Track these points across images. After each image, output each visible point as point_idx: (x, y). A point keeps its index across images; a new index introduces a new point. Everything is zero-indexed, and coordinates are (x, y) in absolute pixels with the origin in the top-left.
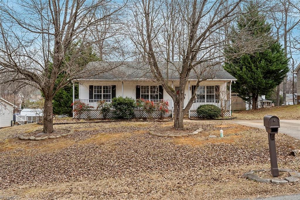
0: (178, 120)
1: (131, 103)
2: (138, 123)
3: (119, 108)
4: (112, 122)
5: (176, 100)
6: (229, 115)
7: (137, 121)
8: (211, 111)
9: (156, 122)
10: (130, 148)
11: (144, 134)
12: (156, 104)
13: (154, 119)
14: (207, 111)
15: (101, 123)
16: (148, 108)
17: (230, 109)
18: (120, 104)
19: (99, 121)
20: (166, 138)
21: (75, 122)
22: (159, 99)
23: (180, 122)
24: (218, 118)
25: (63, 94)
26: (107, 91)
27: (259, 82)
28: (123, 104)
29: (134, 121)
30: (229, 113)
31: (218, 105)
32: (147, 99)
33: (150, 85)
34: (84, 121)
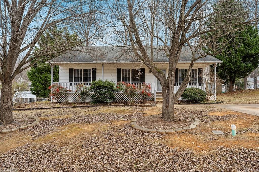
0: (168, 109)
1: (111, 86)
2: (118, 108)
3: (99, 92)
4: (90, 106)
5: (165, 83)
6: (214, 98)
7: (117, 106)
8: (196, 94)
9: (138, 107)
10: (102, 154)
11: (124, 127)
12: (137, 87)
13: (135, 103)
14: (192, 94)
15: (78, 108)
16: (129, 92)
17: (215, 93)
18: (99, 87)
19: (76, 105)
20: (153, 134)
21: (50, 107)
22: (140, 83)
23: (170, 111)
24: (204, 102)
25: (48, 78)
26: (87, 74)
27: (238, 66)
28: (102, 87)
29: (114, 106)
30: (214, 96)
31: (202, 88)
32: (128, 82)
33: (131, 67)
34: (60, 106)
